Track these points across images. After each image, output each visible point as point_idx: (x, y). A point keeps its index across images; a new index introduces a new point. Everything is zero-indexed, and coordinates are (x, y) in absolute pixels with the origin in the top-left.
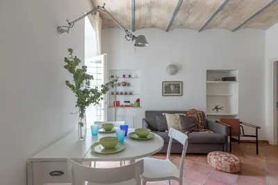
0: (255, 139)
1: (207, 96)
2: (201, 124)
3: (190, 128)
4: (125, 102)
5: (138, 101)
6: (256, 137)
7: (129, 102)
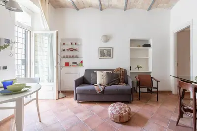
0: (156, 90)
1: (130, 58)
2: (122, 79)
3: (112, 82)
4: (73, 63)
5: (82, 62)
6: (157, 88)
7: (76, 63)
